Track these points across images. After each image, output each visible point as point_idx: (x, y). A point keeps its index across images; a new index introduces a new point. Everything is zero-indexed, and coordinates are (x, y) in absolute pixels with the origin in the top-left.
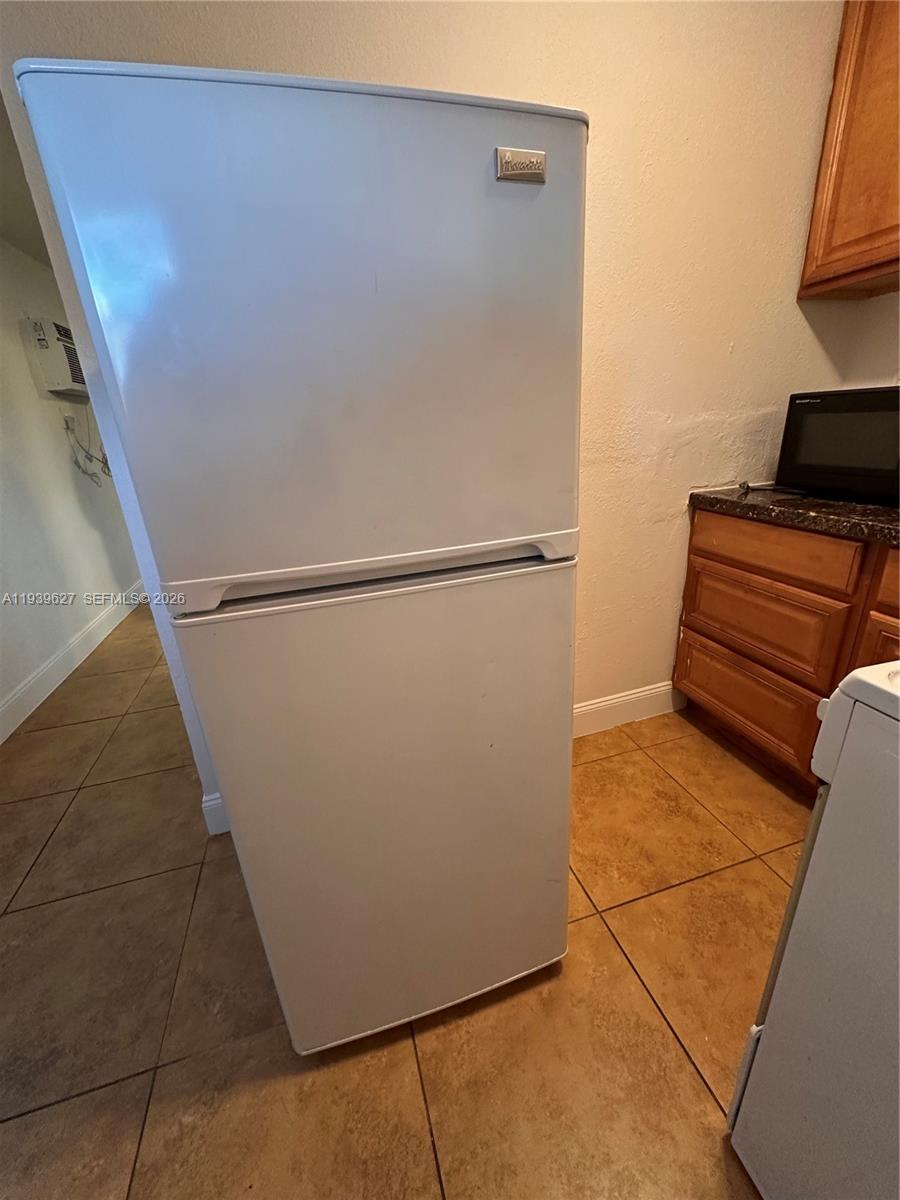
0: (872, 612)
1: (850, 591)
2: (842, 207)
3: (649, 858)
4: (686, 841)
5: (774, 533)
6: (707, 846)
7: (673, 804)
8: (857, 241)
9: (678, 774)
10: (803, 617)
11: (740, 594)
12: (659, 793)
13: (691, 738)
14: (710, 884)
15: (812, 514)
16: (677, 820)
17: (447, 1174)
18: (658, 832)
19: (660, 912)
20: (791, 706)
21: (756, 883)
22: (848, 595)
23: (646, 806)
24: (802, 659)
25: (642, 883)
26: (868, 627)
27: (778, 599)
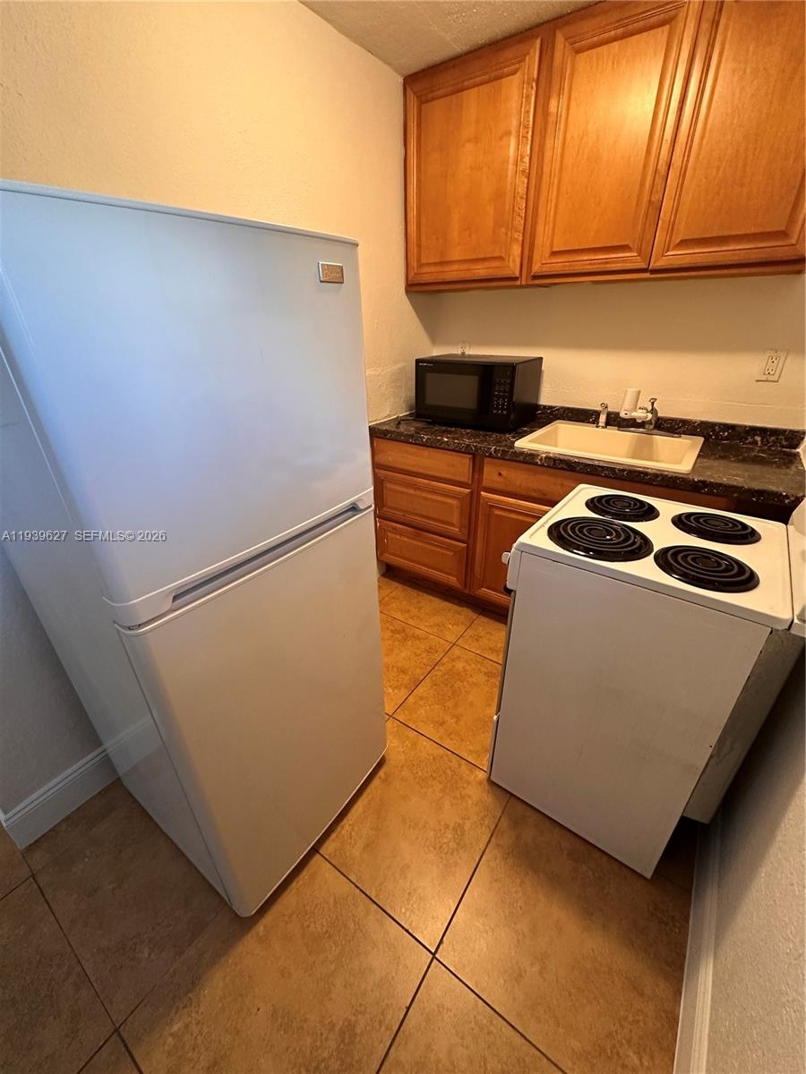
0: (482, 493)
1: (470, 482)
2: (423, 239)
3: (404, 672)
4: (419, 652)
5: (426, 452)
6: (430, 650)
7: (403, 634)
8: (435, 264)
9: (398, 615)
10: (450, 501)
11: (412, 492)
12: (392, 631)
13: (397, 590)
14: (440, 670)
15: (446, 439)
16: (410, 643)
17: (377, 895)
18: (403, 654)
19: (421, 698)
20: (452, 554)
21: (458, 658)
22: (468, 485)
23: (389, 642)
24: (453, 525)
25: (406, 687)
26: (482, 501)
27: (434, 491)
